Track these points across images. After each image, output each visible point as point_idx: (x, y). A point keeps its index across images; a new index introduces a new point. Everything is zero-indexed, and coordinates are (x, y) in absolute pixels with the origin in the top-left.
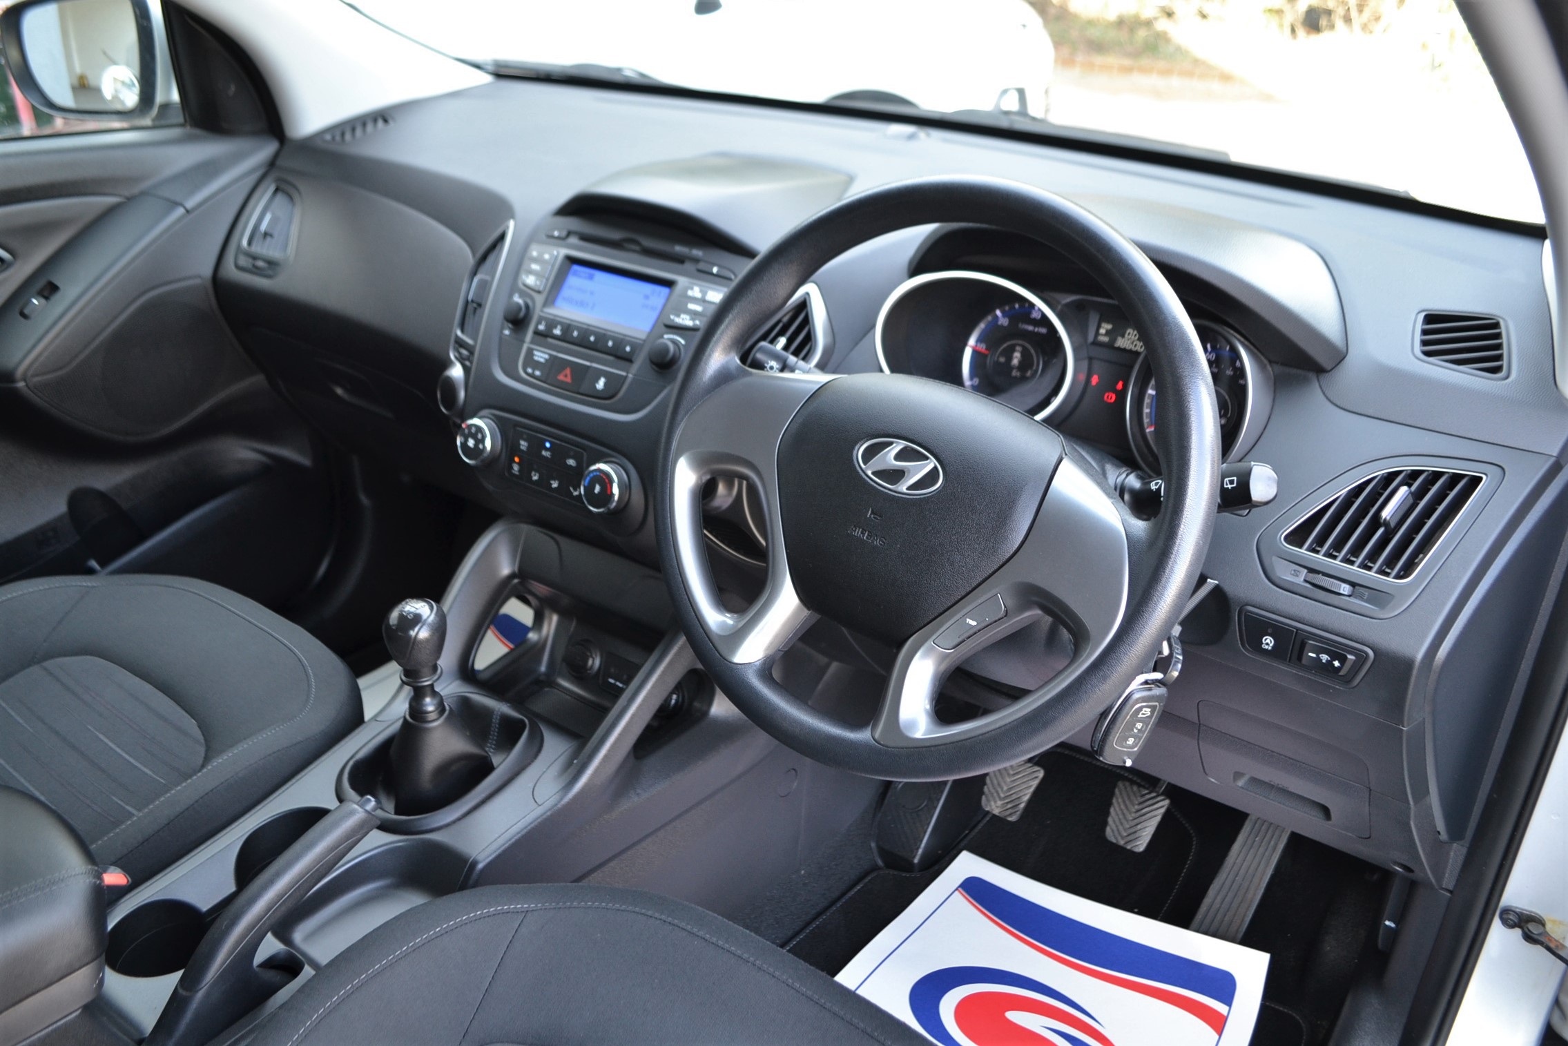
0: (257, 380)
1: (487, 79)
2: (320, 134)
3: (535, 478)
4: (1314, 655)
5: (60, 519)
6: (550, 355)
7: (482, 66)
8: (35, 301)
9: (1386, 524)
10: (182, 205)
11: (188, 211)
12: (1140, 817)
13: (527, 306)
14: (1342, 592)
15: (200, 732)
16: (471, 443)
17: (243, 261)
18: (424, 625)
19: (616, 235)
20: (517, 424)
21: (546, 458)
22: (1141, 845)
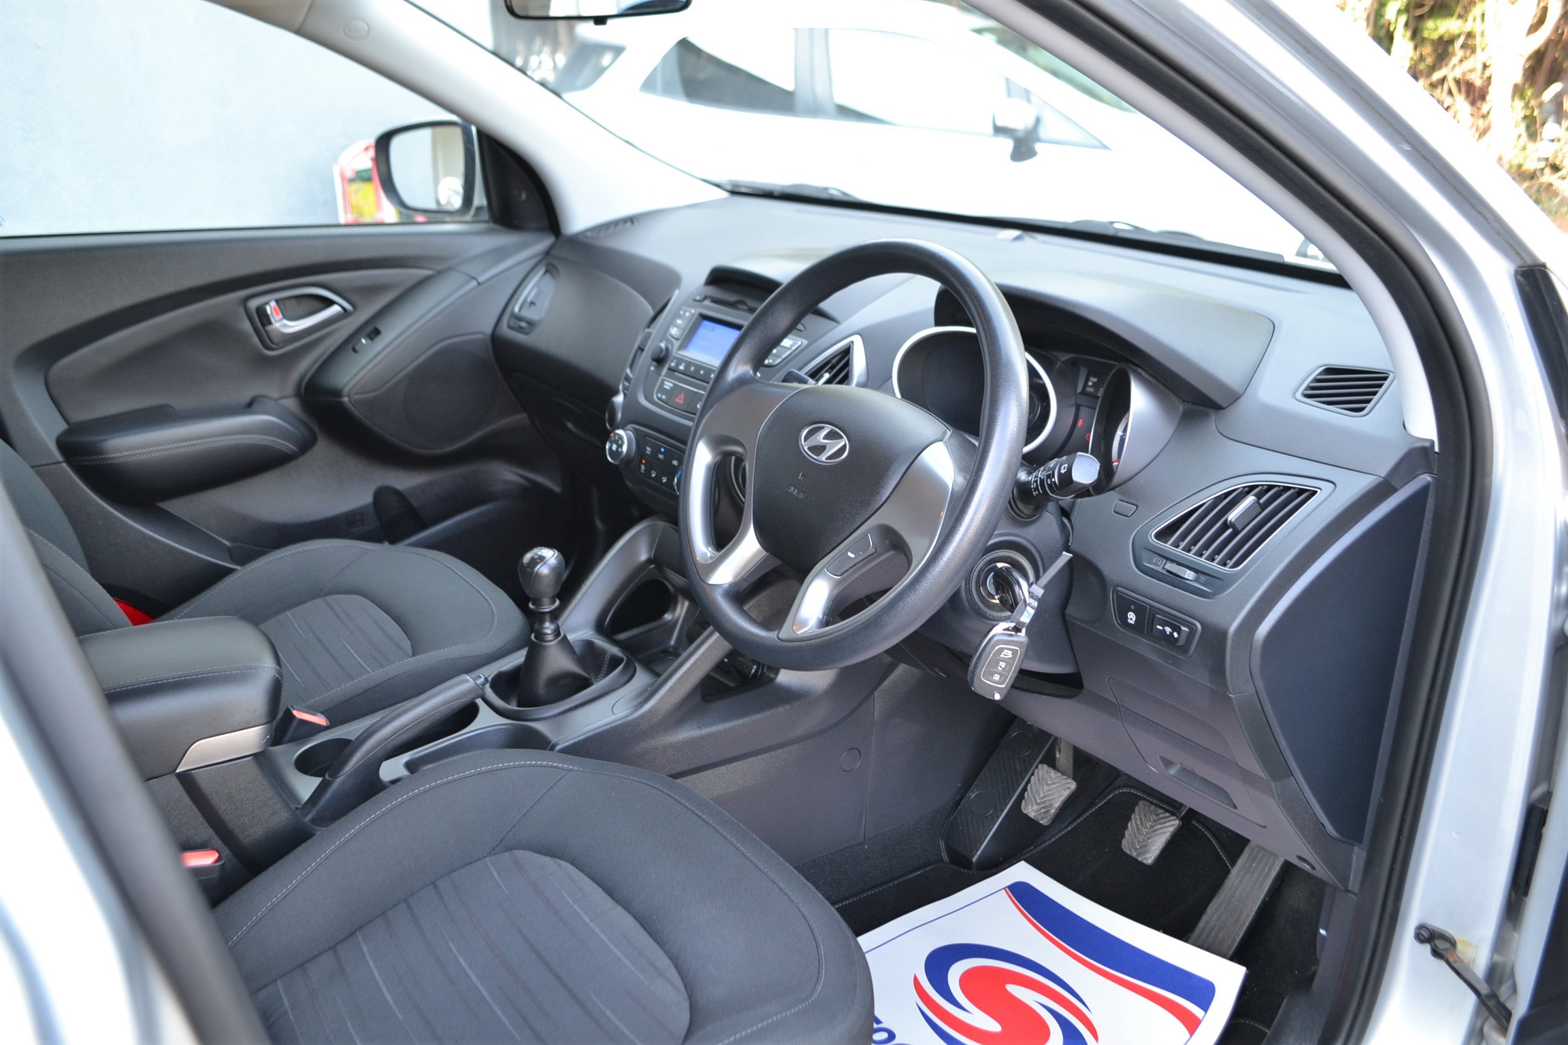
0: (521, 418)
1: (725, 194)
2: (584, 232)
3: (653, 475)
4: (1161, 628)
5: (366, 507)
6: (674, 384)
7: (721, 185)
8: (363, 341)
9: (1232, 525)
10: (474, 278)
11: (479, 284)
12: (1153, 832)
13: (667, 349)
14: (1186, 577)
15: (411, 649)
16: (614, 447)
17: (514, 323)
18: (545, 563)
19: (732, 298)
20: (646, 435)
21: (661, 459)
22: (1149, 858)
